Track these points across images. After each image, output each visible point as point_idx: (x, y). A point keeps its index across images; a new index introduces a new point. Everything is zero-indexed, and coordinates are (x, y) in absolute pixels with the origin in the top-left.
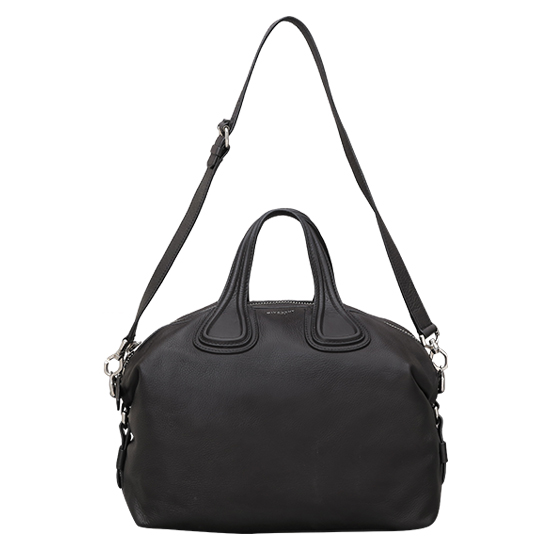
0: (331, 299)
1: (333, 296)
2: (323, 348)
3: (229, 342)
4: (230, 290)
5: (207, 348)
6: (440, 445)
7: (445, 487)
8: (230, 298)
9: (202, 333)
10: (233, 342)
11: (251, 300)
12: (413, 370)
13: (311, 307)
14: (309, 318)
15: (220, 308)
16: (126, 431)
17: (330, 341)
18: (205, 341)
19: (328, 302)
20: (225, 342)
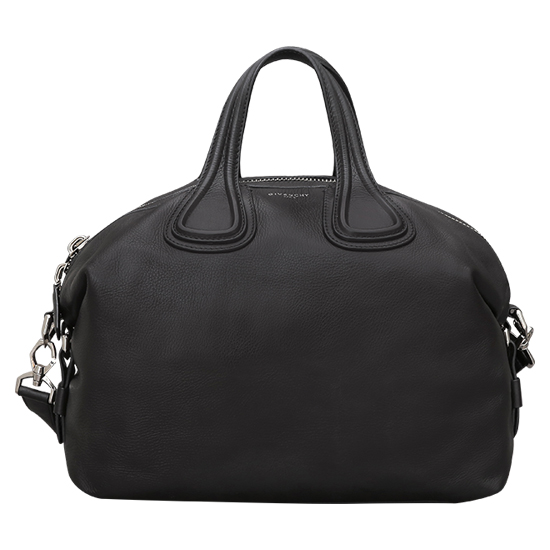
0: (360, 174)
1: (363, 171)
2: (349, 245)
3: (215, 236)
4: (215, 161)
5: (184, 245)
6: (512, 383)
7: (519, 441)
8: (215, 173)
9: (176, 224)
10: (220, 236)
11: (243, 175)
12: (475, 275)
13: (332, 187)
14: (330, 203)
15: (202, 188)
16: (68, 362)
17: (359, 234)
18: (179, 234)
19: (356, 177)
20: (210, 236)
